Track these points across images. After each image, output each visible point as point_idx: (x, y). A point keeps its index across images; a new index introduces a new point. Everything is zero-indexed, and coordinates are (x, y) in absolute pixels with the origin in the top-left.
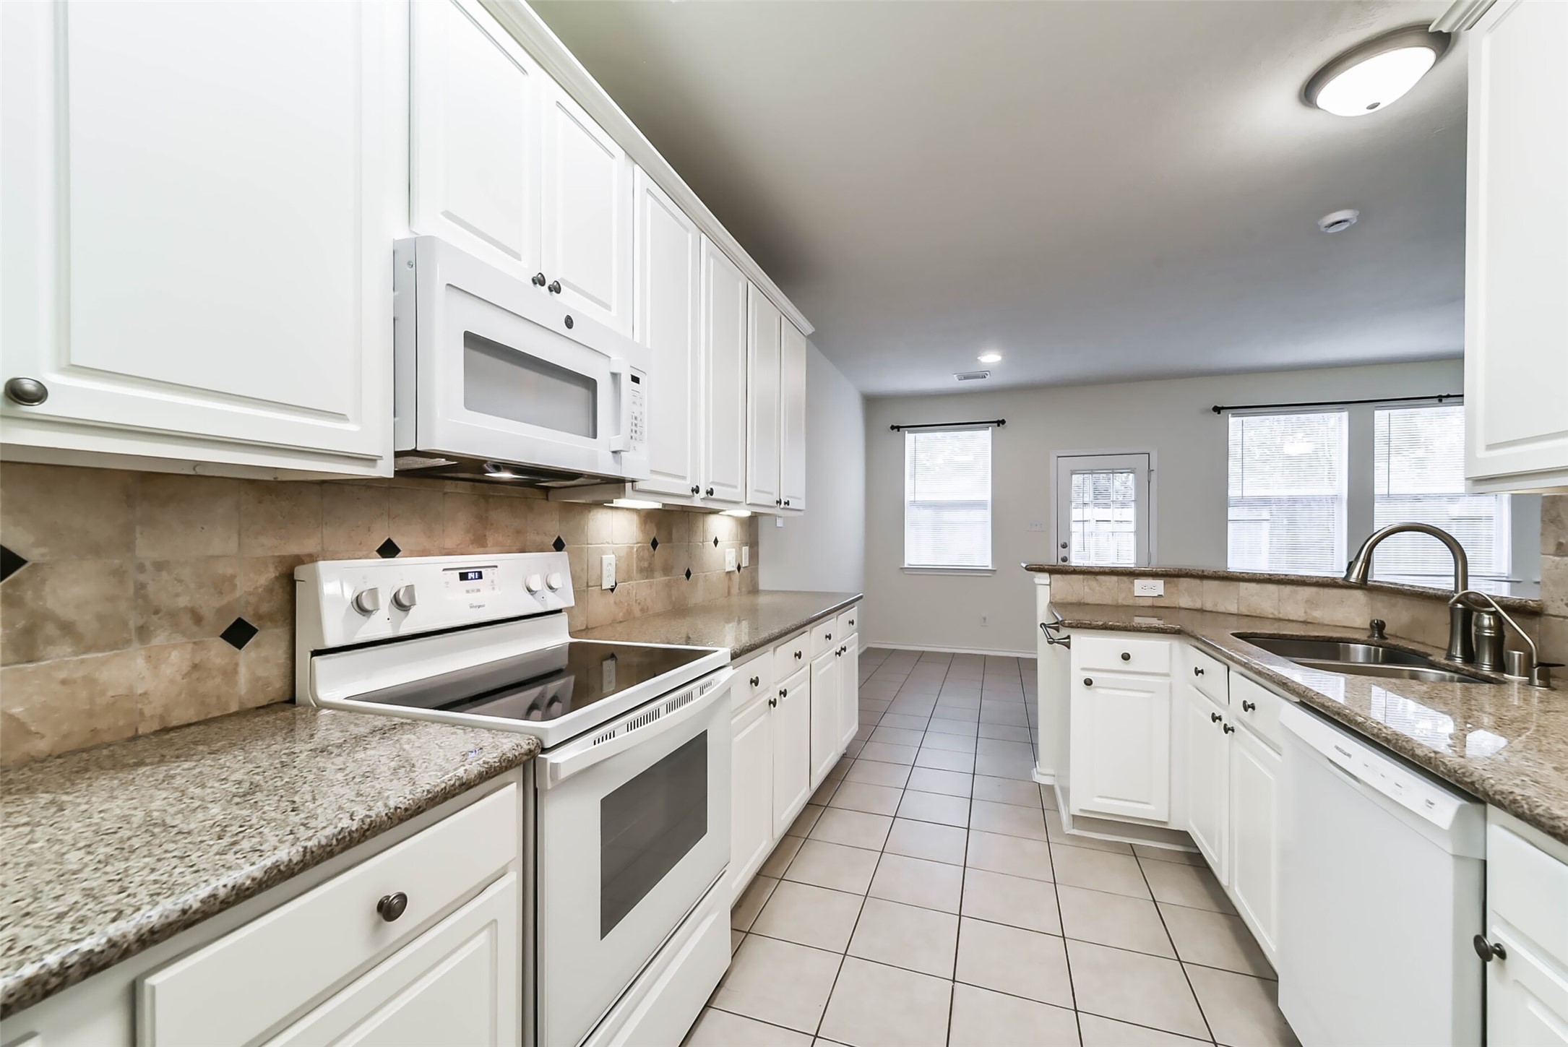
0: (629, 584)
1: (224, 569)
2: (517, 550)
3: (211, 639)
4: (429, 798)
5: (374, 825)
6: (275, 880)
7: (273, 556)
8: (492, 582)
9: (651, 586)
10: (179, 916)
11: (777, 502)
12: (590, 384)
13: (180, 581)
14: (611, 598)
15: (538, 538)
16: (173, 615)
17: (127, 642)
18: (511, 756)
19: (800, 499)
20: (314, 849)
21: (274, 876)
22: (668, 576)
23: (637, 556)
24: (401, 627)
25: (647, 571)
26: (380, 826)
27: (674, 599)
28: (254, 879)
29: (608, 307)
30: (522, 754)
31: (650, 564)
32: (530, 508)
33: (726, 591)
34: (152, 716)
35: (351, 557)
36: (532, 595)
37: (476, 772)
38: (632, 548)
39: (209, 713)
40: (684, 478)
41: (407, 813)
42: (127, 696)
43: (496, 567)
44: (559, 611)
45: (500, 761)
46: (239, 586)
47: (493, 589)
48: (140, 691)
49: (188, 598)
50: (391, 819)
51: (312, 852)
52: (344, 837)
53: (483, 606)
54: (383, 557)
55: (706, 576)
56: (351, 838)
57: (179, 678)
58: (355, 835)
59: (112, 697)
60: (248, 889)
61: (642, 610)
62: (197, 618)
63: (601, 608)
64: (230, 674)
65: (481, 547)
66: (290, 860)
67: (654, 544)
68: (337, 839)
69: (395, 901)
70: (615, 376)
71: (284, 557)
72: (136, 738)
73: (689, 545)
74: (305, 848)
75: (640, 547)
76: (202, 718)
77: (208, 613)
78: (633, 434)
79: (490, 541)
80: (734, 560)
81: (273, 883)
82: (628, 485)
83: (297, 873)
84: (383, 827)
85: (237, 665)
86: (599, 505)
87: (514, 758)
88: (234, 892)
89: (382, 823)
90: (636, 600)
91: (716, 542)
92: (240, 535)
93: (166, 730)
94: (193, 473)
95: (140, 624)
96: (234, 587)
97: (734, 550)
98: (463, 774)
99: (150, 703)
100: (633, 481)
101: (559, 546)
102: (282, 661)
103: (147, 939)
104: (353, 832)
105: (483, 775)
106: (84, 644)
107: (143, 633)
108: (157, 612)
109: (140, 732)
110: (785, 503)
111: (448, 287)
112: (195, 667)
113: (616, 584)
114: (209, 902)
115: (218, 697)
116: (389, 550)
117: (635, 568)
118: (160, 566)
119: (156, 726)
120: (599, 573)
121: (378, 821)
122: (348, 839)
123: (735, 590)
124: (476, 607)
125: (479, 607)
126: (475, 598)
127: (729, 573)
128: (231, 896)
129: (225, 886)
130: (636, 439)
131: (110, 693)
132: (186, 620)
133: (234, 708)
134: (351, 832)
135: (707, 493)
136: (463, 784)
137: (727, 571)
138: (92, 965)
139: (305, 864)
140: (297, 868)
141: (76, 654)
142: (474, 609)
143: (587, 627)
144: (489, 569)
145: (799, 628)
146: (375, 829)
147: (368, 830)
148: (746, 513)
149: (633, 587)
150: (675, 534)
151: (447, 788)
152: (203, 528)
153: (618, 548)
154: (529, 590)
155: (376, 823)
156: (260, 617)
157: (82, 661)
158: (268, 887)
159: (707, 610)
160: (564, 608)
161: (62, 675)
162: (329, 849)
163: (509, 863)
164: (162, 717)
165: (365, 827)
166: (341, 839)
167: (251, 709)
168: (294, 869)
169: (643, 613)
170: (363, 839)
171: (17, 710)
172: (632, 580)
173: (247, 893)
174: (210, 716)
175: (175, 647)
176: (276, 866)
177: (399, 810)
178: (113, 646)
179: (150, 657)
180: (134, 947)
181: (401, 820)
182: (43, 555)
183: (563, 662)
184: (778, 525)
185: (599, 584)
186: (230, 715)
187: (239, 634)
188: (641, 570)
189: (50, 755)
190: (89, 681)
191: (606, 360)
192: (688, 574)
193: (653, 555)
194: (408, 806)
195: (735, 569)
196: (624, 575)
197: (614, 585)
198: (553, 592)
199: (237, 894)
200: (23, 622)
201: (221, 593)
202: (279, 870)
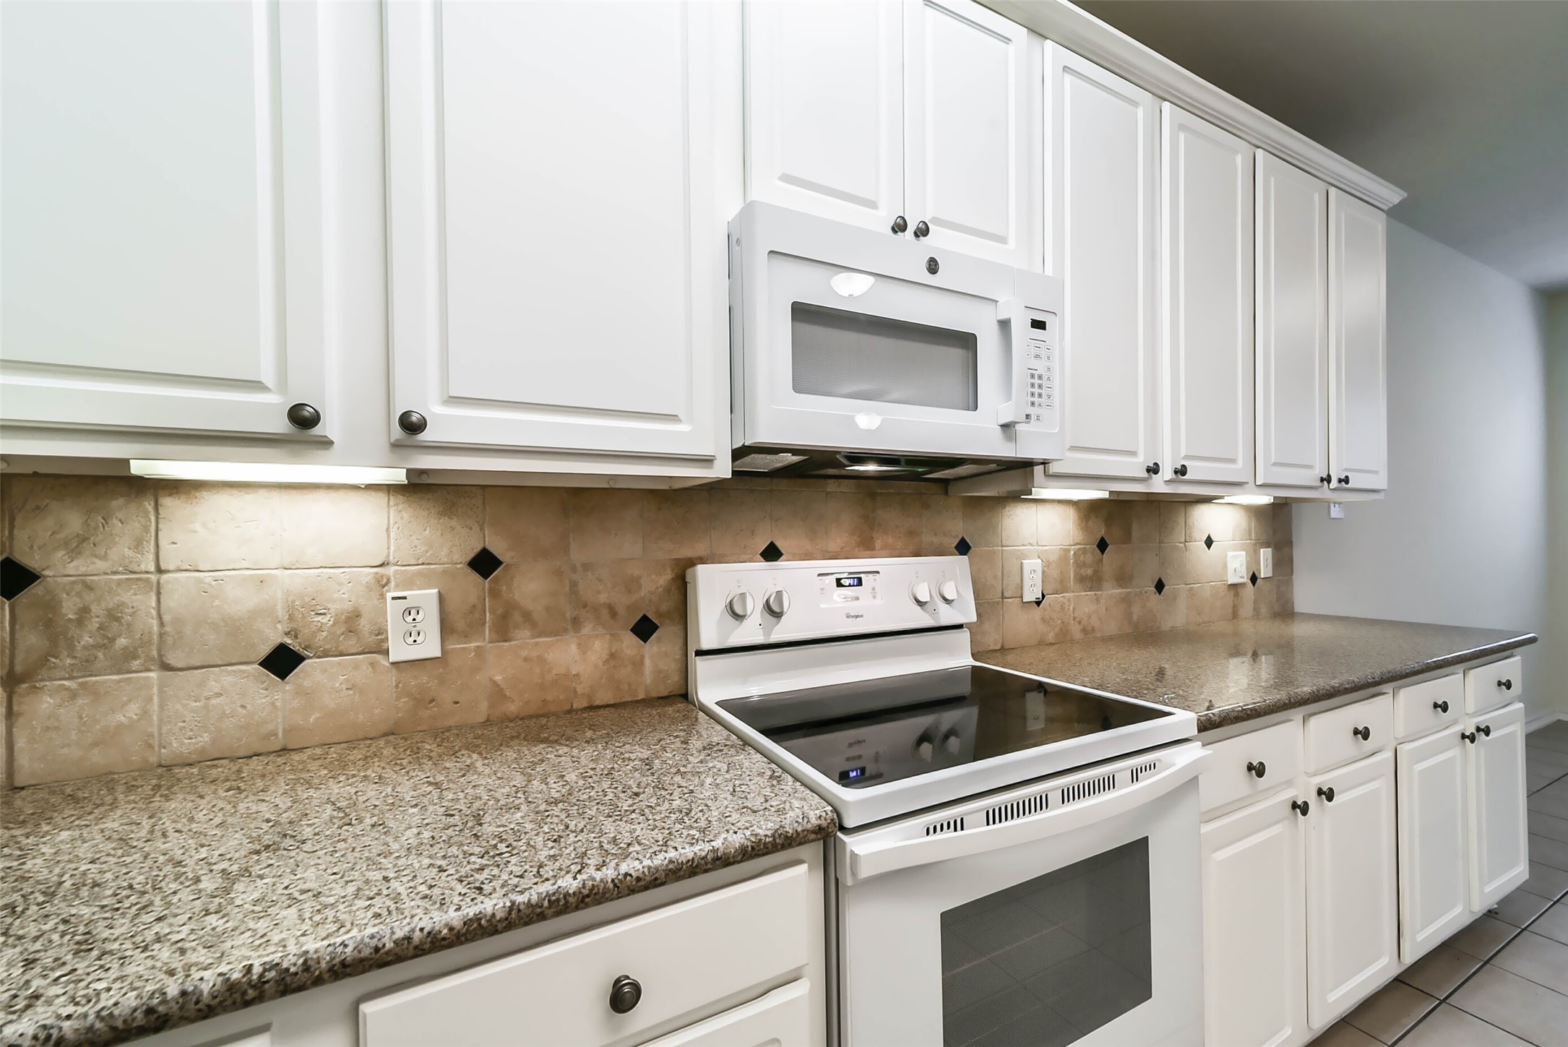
0: (1063, 596)
1: (635, 571)
2: (911, 553)
3: (624, 632)
4: (670, 870)
5: (596, 890)
6: (476, 934)
7: (670, 559)
8: (873, 589)
9: (1098, 600)
10: (371, 953)
11: (1322, 480)
12: (967, 342)
13: (601, 580)
14: (1037, 613)
15: (936, 540)
16: (596, 609)
17: (566, 631)
18: (791, 831)
19: (1375, 472)
20: (522, 907)
21: (474, 929)
22: (1126, 588)
23: (1075, 562)
24: (773, 633)
25: (1092, 581)
26: (604, 893)
27: (1135, 618)
28: (451, 929)
29: (1003, 240)
30: (808, 831)
31: (1096, 572)
32: (926, 506)
33: (1230, 610)
34: (582, 694)
35: (736, 560)
36: (920, 606)
37: (737, 846)
38: (1068, 550)
39: (624, 697)
40: (1133, 454)
41: (640, 884)
42: (565, 675)
43: (878, 572)
44: (959, 627)
45: (773, 835)
46: (643, 587)
47: (874, 597)
48: (574, 673)
49: (606, 596)
50: (618, 887)
51: (519, 911)
52: (558, 900)
53: (862, 616)
54: (767, 561)
55: (1191, 589)
56: (567, 902)
57: (600, 664)
58: (571, 899)
59: (556, 675)
60: (444, 939)
61: (1084, 631)
62: (613, 613)
63: (1020, 624)
64: (638, 664)
65: (868, 550)
66: (494, 915)
67: (1102, 546)
68: (549, 901)
69: (626, 989)
70: (1005, 325)
71: (679, 559)
72: (570, 711)
73: (1160, 547)
74: (513, 903)
75: (1079, 549)
76: (618, 701)
77: (621, 610)
78: (1036, 399)
79: (878, 543)
80: (1244, 566)
81: (473, 937)
82: (1038, 470)
83: (501, 932)
84: (607, 895)
85: (643, 657)
86: (1016, 497)
87: (794, 835)
88: (429, 939)
89: (606, 890)
90: (1074, 619)
91: (1209, 542)
92: (643, 539)
93: (592, 708)
94: (607, 486)
95: (573, 617)
96: (640, 587)
97: (1244, 553)
98: (720, 845)
99: (581, 683)
100: (1044, 463)
101: (963, 548)
102: (678, 657)
103: (339, 971)
104: (569, 895)
105: (746, 851)
106: (539, 631)
107: (576, 623)
108: (585, 606)
109: (575, 706)
110: (1340, 481)
111: (772, 255)
112: (612, 656)
113: (1043, 596)
114: (403, 945)
115: (629, 684)
116: (772, 553)
117: (1072, 578)
118: (587, 567)
119: (585, 705)
120: (1020, 582)
121: (602, 888)
122: (562, 902)
123: (1247, 609)
124: (853, 617)
125: (857, 617)
126: (854, 607)
127: (1234, 587)
128: (425, 943)
129: (422, 930)
130: (1040, 405)
131: (554, 672)
132: (605, 613)
133: (641, 696)
134: (566, 895)
135: (1176, 472)
136: (718, 859)
137: (1229, 583)
138: (286, 985)
139: (510, 922)
140: (500, 927)
141: (533, 637)
142: (850, 619)
143: (1002, 646)
144: (870, 575)
145: (1367, 687)
146: (597, 897)
147: (588, 896)
148: (1265, 499)
149: (1069, 601)
150: (1136, 533)
151: (696, 860)
152: (616, 534)
153: (1046, 550)
154: (918, 602)
155: (599, 889)
156: (660, 615)
157: (537, 644)
158: (467, 941)
159: (1191, 638)
160: (966, 624)
161: (524, 653)
162: (539, 910)
163: (805, 965)
164: (589, 697)
165: (586, 892)
166: (554, 901)
167: (655, 698)
168: (497, 926)
169: (1086, 634)
170: (582, 905)
171: (498, 678)
172: (1067, 592)
173: (443, 943)
174: (623, 700)
175: (597, 636)
176: (477, 918)
177: (628, 878)
178: (555, 633)
179: (580, 644)
180: (326, 976)
181: (632, 891)
182: (512, 558)
183: (965, 688)
184: (1333, 515)
185: (1019, 595)
186: (637, 702)
187: (644, 629)
188: (1081, 579)
189: (517, 717)
190: (541, 660)
191: (991, 307)
192: (1160, 586)
193: (1101, 560)
194: (641, 876)
195: (1246, 580)
196: (1055, 583)
197: (1041, 597)
198: (948, 604)
199: (432, 942)
200: (501, 610)
201: (630, 592)
202: (480, 924)
